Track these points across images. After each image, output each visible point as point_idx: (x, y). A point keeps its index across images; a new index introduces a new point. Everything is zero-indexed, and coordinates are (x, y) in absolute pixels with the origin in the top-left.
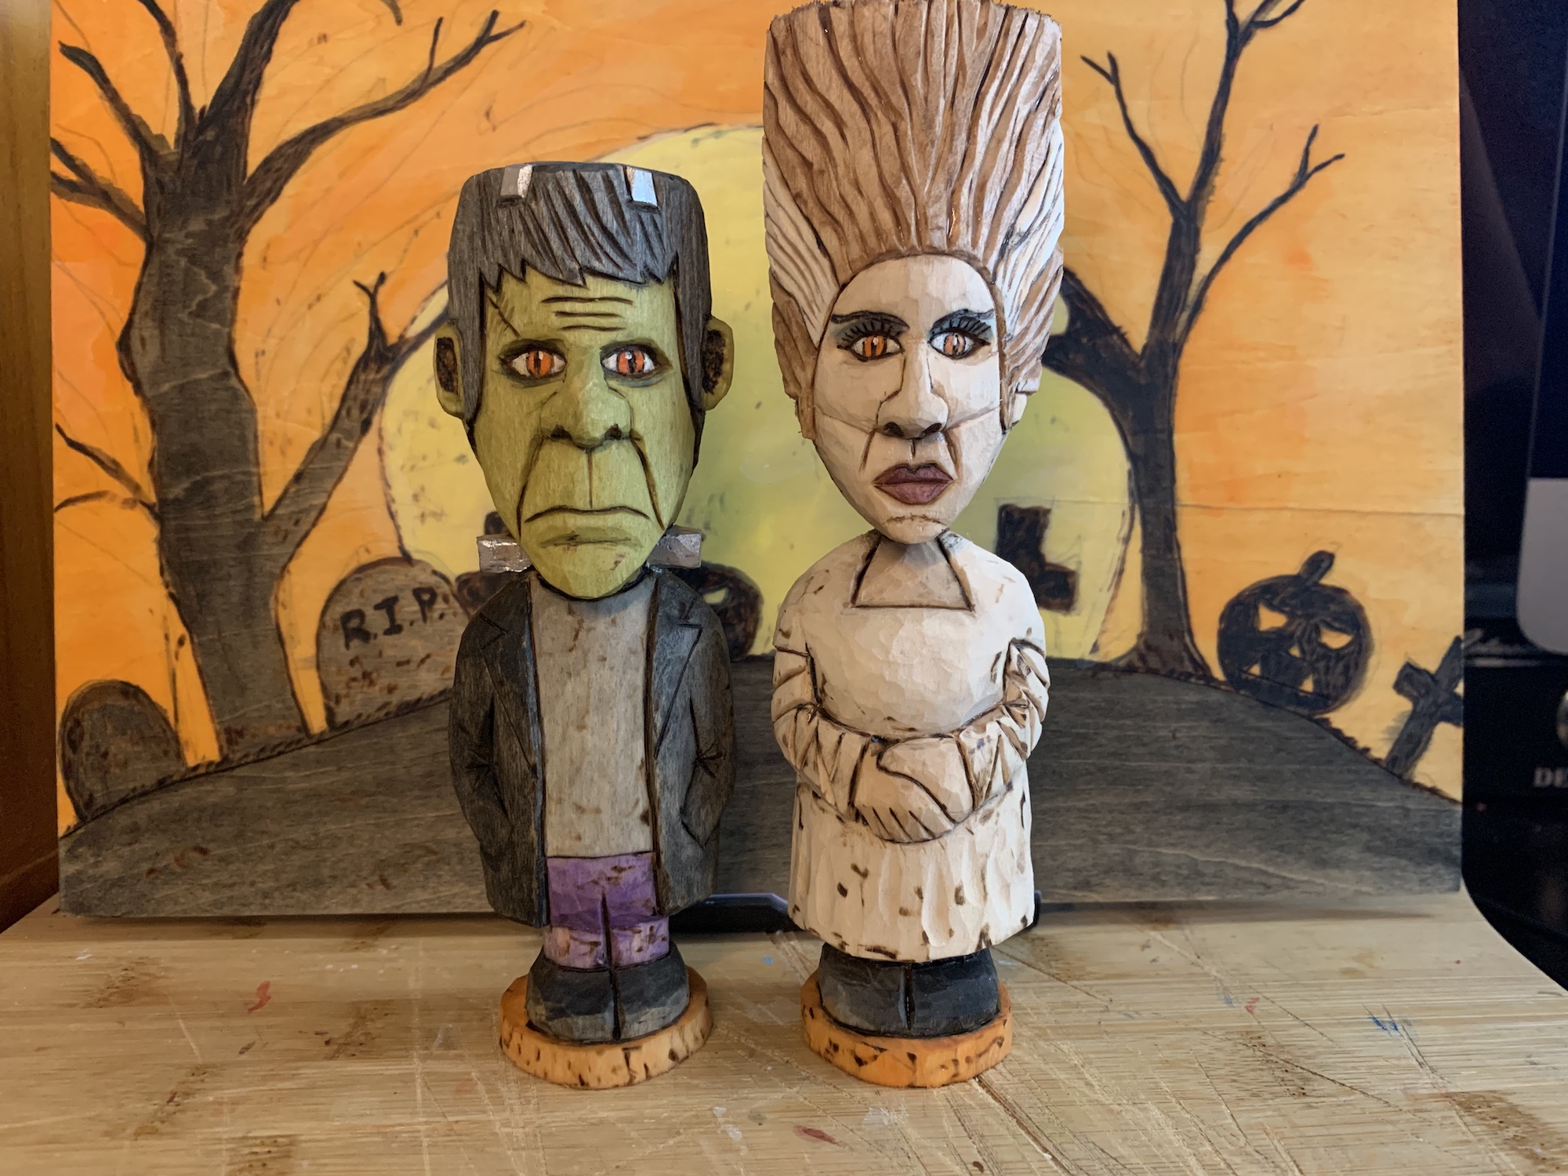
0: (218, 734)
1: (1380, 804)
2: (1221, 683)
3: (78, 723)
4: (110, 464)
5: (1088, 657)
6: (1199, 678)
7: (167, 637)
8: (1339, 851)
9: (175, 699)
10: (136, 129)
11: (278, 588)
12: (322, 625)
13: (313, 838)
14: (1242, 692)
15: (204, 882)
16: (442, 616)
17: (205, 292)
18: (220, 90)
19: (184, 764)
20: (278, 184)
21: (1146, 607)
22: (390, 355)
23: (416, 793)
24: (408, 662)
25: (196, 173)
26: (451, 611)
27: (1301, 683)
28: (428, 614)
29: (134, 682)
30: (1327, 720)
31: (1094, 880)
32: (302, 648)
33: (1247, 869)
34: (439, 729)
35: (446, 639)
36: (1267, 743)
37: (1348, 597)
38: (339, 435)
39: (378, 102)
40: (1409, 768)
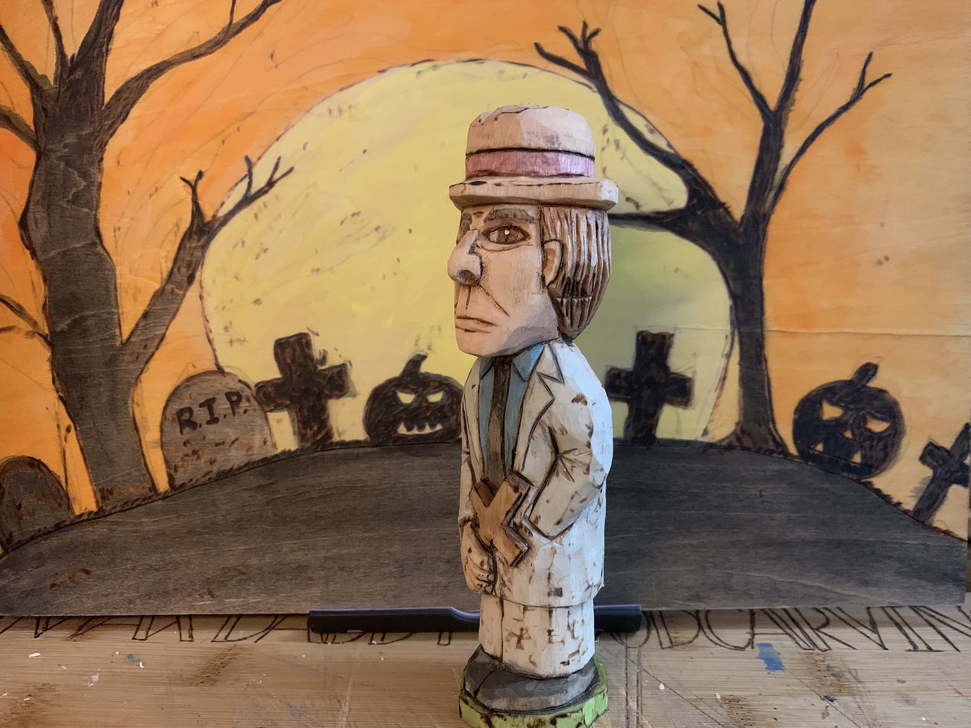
0: (95, 493)
1: (907, 542)
2: (795, 457)
4: (15, 307)
5: (700, 439)
6: (780, 453)
7: (58, 426)
8: (878, 575)
9: (65, 469)
10: (27, 72)
11: (134, 393)
12: (164, 417)
13: (162, 563)
14: (810, 463)
15: (89, 592)
16: (245, 412)
17: (77, 186)
18: (84, 42)
19: (73, 513)
20: (126, 109)
21: (742, 402)
22: (207, 229)
23: (231, 533)
24: (223, 443)
25: (69, 100)
26: (253, 407)
27: (852, 457)
28: (237, 411)
29: (38, 458)
30: (870, 483)
31: (701, 594)
32: (151, 434)
33: (811, 587)
34: (246, 490)
35: (249, 427)
36: (828, 499)
37: (886, 395)
38: (174, 287)
39: (195, 49)
40: (929, 517)
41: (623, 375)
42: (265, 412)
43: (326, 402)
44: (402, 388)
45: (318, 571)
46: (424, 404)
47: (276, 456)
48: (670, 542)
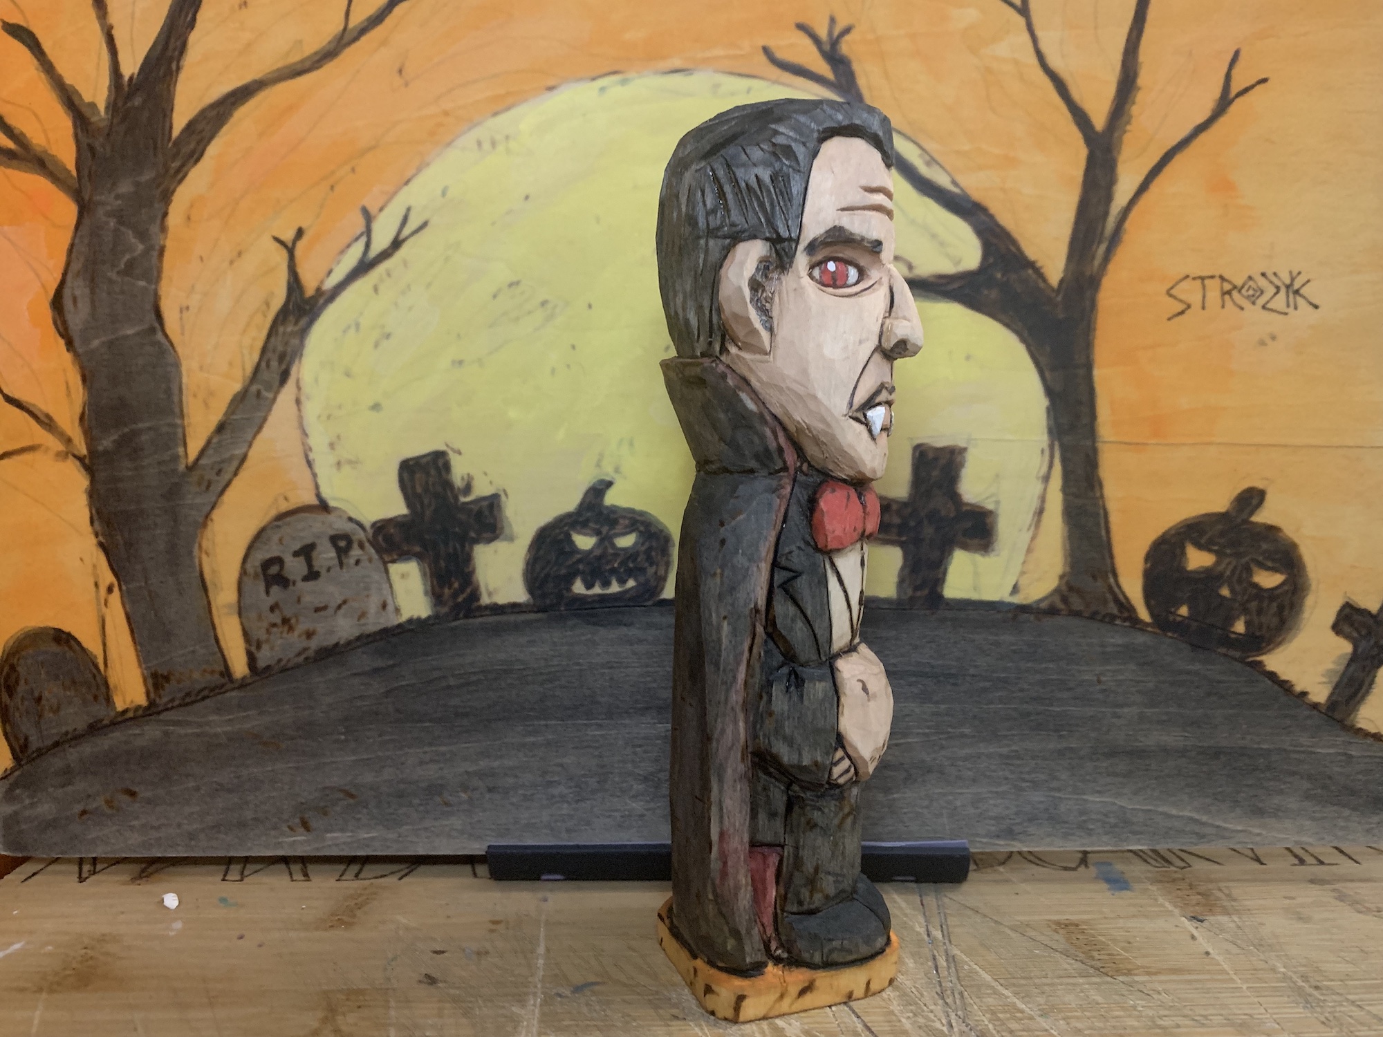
0: (145, 679)
1: (1319, 750)
2: (1147, 625)
3: (13, 668)
4: (43, 418)
5: (1008, 599)
6: (1125, 620)
7: (96, 585)
8: (1277, 800)
9: (104, 644)
10: (69, 99)
11: (202, 538)
12: (243, 572)
13: (235, 781)
14: (1170, 634)
15: (133, 823)
16: (357, 562)
17: (132, 251)
18: (147, 58)
19: (115, 708)
20: (201, 147)
21: (1068, 547)
22: (308, 307)
23: (335, 737)
24: (325, 608)
25: (125, 138)
26: (368, 557)
27: (1232, 625)
28: (345, 561)
29: (66, 629)
30: (1260, 663)
31: (1017, 829)
32: (224, 595)
33: (1178, 817)
34: (356, 674)
35: (362, 585)
36: (1198, 687)
37: (1280, 534)
38: (260, 387)
39: (295, 64)
40: (1350, 715)
41: (894, 507)
42: (385, 563)
43: (471, 549)
44: (578, 528)
45: (457, 792)
46: (610, 551)
47: (400, 626)
48: (967, 751)
